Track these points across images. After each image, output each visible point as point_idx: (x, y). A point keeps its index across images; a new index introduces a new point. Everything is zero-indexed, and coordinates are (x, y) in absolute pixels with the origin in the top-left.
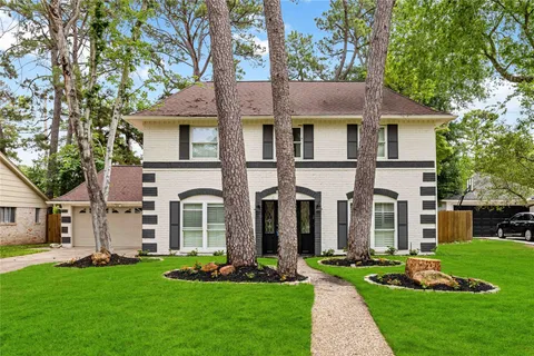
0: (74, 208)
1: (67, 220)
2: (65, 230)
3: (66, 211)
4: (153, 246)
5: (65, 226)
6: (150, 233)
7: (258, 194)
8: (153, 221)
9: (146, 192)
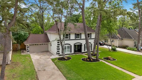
0: (29, 45)
4: (59, 53)
5: (28, 48)
6: (59, 51)
7: (74, 44)
8: (59, 49)
9: (58, 45)
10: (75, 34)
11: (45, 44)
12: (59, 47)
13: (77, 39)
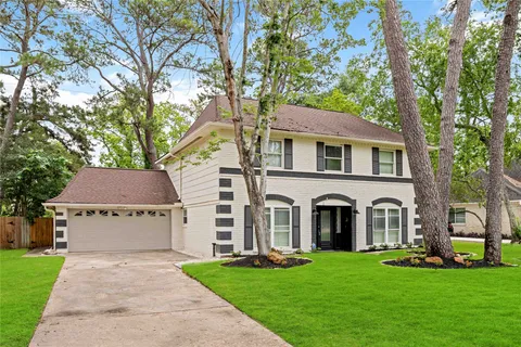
0: (69, 210)
1: (63, 223)
2: (60, 234)
3: (61, 214)
4: (230, 248)
5: (59, 229)
6: (227, 236)
7: (314, 201)
8: (230, 222)
9: (223, 196)
10: (320, 144)
11: (152, 213)
12: (227, 209)
13: (327, 172)
